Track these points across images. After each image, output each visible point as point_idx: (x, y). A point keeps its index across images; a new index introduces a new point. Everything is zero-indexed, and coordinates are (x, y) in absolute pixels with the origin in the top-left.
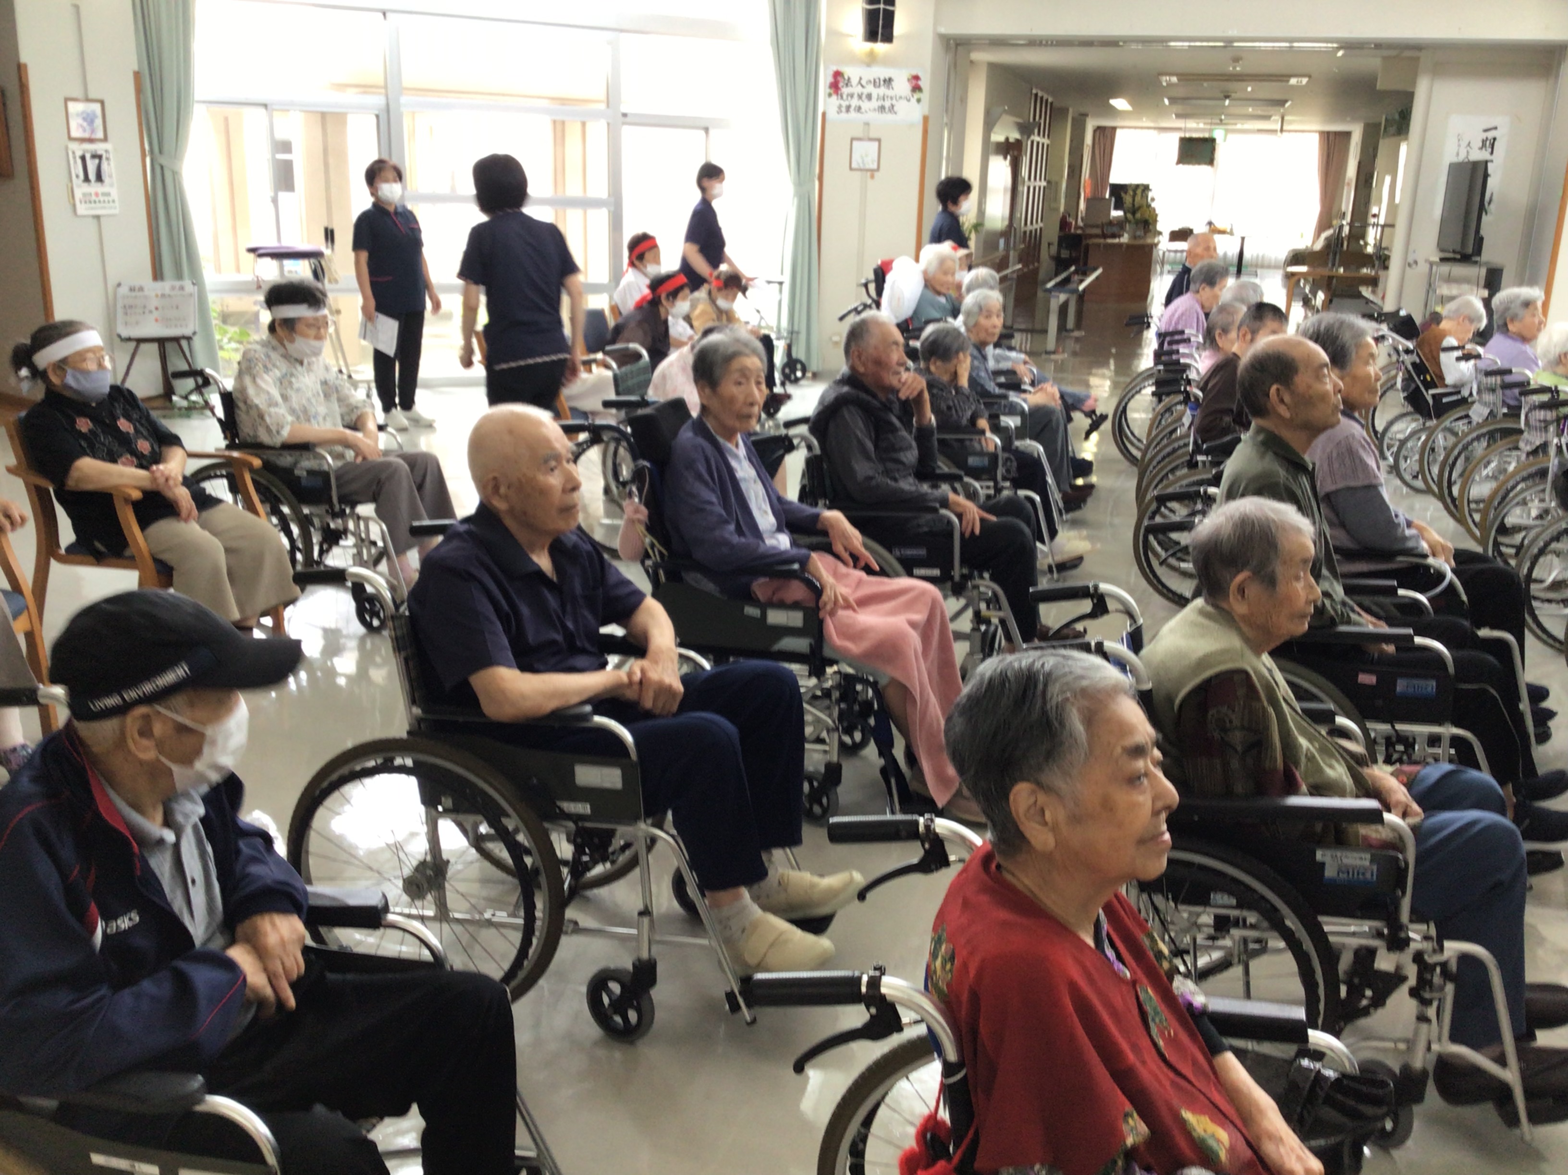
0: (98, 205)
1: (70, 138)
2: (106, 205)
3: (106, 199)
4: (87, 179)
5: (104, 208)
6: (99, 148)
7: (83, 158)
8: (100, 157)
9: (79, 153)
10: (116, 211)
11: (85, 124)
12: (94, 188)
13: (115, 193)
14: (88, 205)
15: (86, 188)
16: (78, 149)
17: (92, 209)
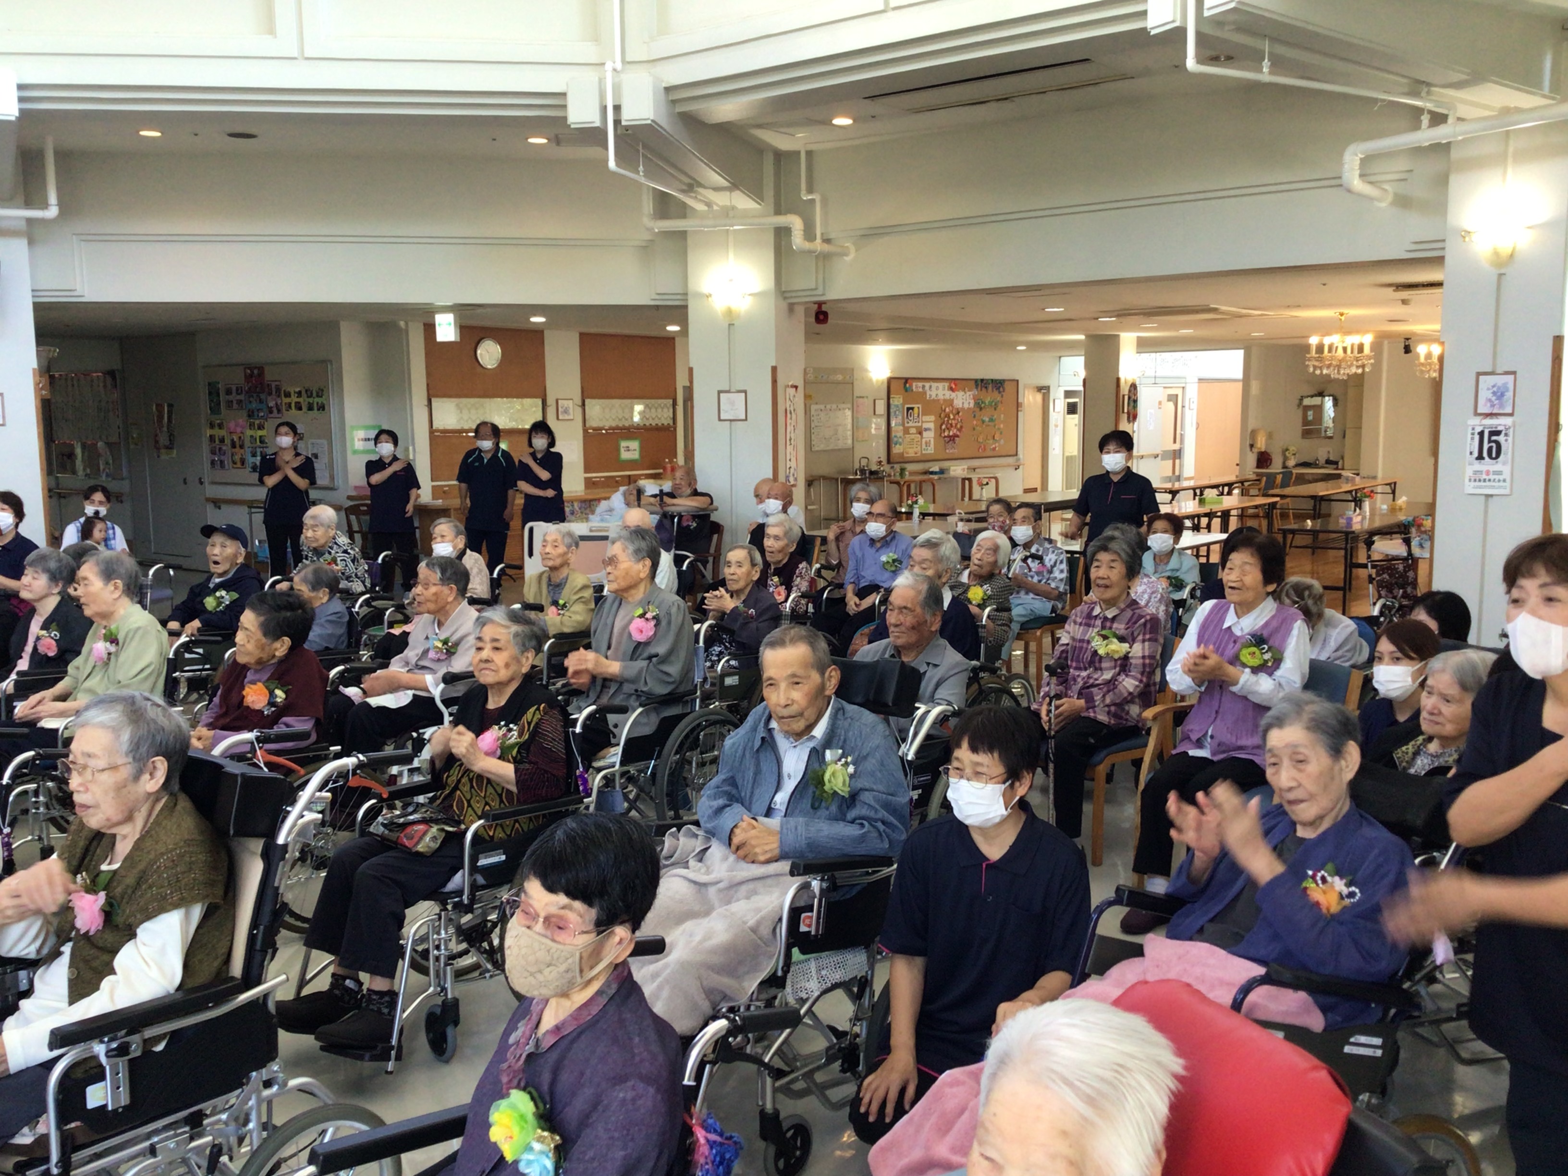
0: (1488, 483)
1: (1476, 414)
2: (1496, 484)
3: (1497, 477)
4: (1480, 457)
5: (1493, 487)
6: (1499, 423)
7: (1481, 434)
8: (1498, 433)
9: (1479, 429)
10: (1507, 491)
11: (1494, 398)
12: (1487, 465)
13: (1507, 474)
14: (1477, 484)
15: (1478, 466)
16: (1479, 424)
17: (1480, 487)
